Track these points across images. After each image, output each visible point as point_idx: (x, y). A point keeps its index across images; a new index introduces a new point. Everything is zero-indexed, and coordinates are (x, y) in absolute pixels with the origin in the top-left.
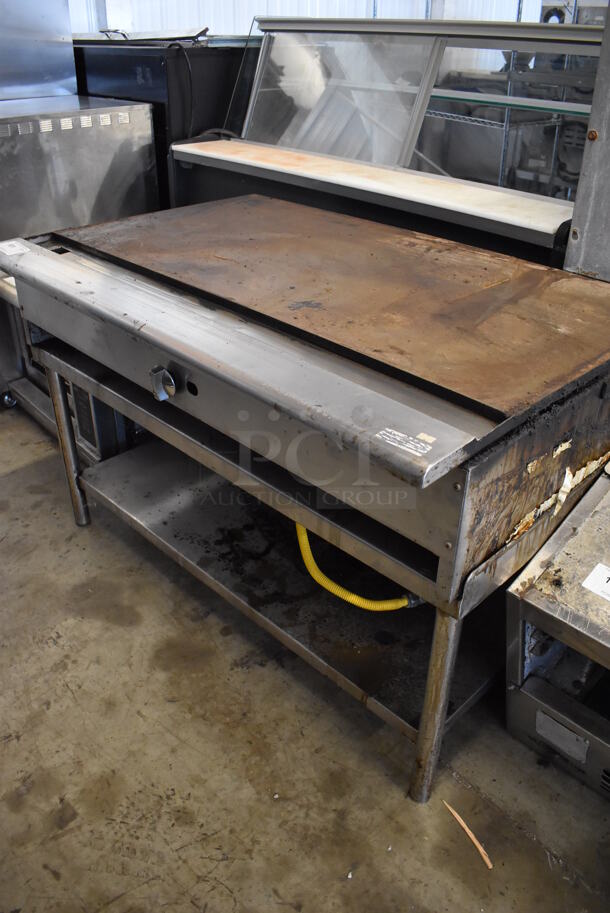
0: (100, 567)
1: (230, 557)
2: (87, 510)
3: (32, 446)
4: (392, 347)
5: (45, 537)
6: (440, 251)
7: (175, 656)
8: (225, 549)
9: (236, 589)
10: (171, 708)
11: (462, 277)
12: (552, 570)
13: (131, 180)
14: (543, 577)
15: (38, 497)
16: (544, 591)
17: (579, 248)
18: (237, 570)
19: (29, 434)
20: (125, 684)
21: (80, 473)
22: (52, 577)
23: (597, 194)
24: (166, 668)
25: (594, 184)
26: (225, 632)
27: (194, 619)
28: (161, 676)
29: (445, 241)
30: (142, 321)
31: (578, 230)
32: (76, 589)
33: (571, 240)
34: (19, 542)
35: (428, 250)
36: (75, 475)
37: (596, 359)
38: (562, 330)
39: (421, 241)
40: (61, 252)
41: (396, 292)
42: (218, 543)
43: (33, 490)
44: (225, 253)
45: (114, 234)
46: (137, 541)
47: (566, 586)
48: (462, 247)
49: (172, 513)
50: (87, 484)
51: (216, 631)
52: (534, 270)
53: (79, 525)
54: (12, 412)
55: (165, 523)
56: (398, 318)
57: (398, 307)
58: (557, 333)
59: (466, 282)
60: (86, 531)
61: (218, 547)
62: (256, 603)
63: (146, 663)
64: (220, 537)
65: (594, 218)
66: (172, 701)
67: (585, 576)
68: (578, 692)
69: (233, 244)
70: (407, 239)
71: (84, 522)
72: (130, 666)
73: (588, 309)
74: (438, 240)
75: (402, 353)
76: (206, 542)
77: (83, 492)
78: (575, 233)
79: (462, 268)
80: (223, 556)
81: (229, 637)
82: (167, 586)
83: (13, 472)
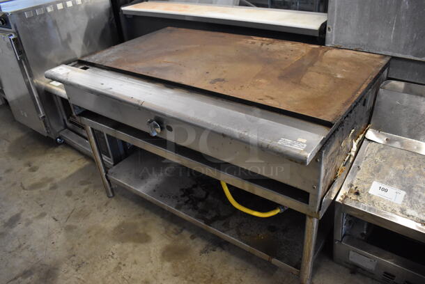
0: (125, 216)
1: (190, 202)
2: (112, 190)
3: (76, 162)
4: (267, 96)
5: (94, 206)
6: (268, 45)
7: (171, 254)
8: (186, 199)
9: (197, 217)
10: (177, 279)
11: (283, 56)
12: (353, 188)
13: (103, 26)
14: (350, 192)
15: (86, 187)
16: (353, 198)
17: (332, 35)
18: (195, 208)
19: (72, 155)
20: (151, 272)
21: (107, 172)
22: (102, 225)
23: (339, 10)
24: (169, 261)
25: (336, 6)
26: (192, 237)
27: (176, 234)
28: (168, 264)
29: (268, 39)
30: (142, 100)
31: (330, 27)
32: (115, 229)
33: (328, 32)
34: (82, 210)
35: (262, 44)
36: (104, 174)
37: (360, 89)
38: (339, 76)
39: (257, 41)
40: (85, 68)
41: (257, 68)
42: (183, 196)
43: (82, 183)
44: (167, 59)
45: (109, 56)
46: (140, 201)
47: (362, 194)
48: (276, 41)
49: (157, 185)
50: (112, 177)
51: (188, 238)
52: (314, 48)
53: (109, 197)
54: (62, 146)
55: (154, 191)
56: (263, 81)
57: (261, 75)
58: (338, 78)
59: (286, 58)
60: (113, 199)
61: (183, 199)
62: (208, 222)
63: (159, 260)
64: (182, 193)
65: (337, 21)
66: (176, 276)
67: (369, 188)
68: (363, 238)
69: (170, 54)
70: (250, 41)
71: (111, 195)
72: (152, 262)
73: (346, 64)
74: (264, 39)
75: (272, 98)
76: (177, 197)
77: (109, 181)
78: (329, 28)
79: (281, 51)
80: (186, 202)
81: (195, 240)
82: (159, 220)
83: (70, 176)
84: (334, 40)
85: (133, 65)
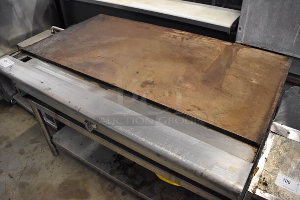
0: (68, 174)
1: (121, 168)
2: (57, 150)
3: (27, 121)
4: (194, 106)
5: (42, 164)
6: (187, 40)
8: (118, 164)
11: (203, 55)
12: (262, 178)
14: (260, 182)
15: (35, 145)
16: (262, 188)
17: (242, 34)
18: (125, 174)
19: (24, 116)
21: (51, 138)
22: (50, 182)
23: (250, 13)
25: (248, 10)
26: (123, 194)
27: (110, 191)
29: (187, 33)
30: (79, 107)
31: (241, 27)
32: (60, 185)
34: (32, 168)
35: (183, 39)
36: (50, 140)
37: (274, 98)
38: (254, 82)
39: (178, 34)
40: (25, 60)
41: (181, 69)
42: (115, 162)
43: (33, 142)
44: (102, 53)
45: (49, 47)
47: (269, 185)
48: (195, 36)
49: (93, 151)
50: (56, 142)
51: (120, 194)
52: (227, 45)
53: (54, 155)
54: (15, 106)
55: (91, 156)
56: (188, 85)
57: (187, 78)
58: (253, 84)
59: (206, 57)
60: (58, 158)
61: (115, 164)
62: (137, 187)
64: (115, 159)
65: (248, 23)
67: (275, 179)
69: (103, 46)
70: (172, 34)
71: (56, 154)
73: (257, 66)
74: (184, 32)
75: (199, 109)
76: (110, 163)
78: (240, 28)
79: (199, 49)
80: (118, 168)
81: (125, 196)
82: (96, 177)
83: (22, 135)
84: (243, 38)
85: (70, 59)
